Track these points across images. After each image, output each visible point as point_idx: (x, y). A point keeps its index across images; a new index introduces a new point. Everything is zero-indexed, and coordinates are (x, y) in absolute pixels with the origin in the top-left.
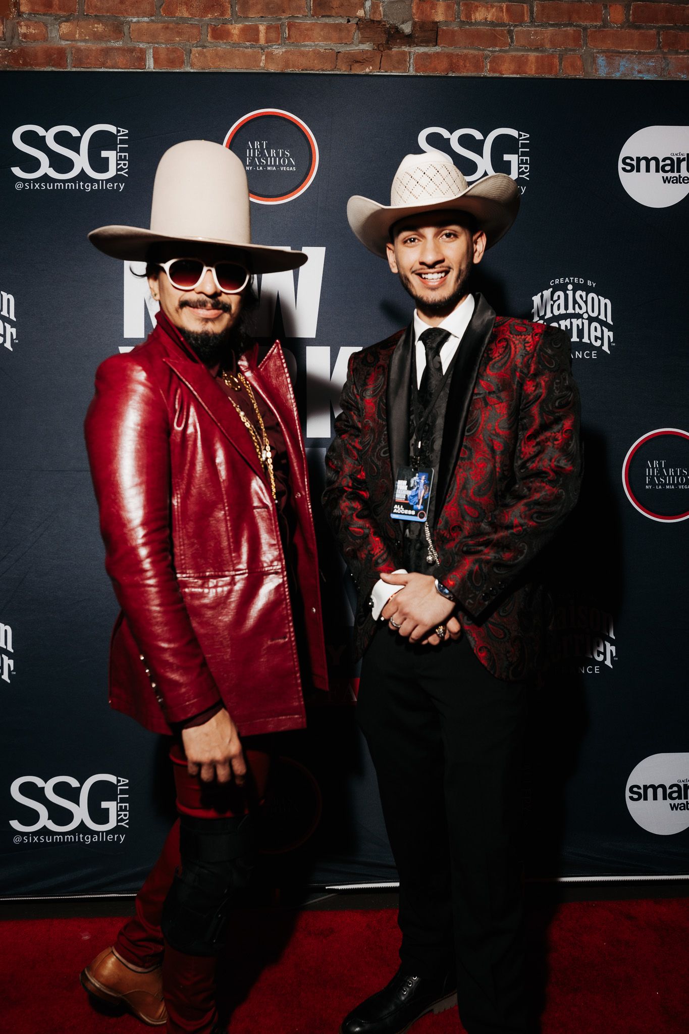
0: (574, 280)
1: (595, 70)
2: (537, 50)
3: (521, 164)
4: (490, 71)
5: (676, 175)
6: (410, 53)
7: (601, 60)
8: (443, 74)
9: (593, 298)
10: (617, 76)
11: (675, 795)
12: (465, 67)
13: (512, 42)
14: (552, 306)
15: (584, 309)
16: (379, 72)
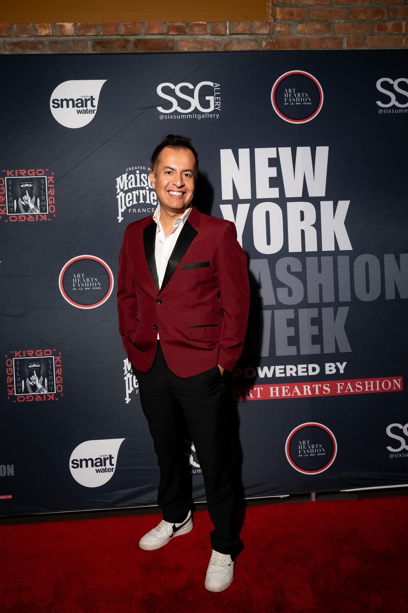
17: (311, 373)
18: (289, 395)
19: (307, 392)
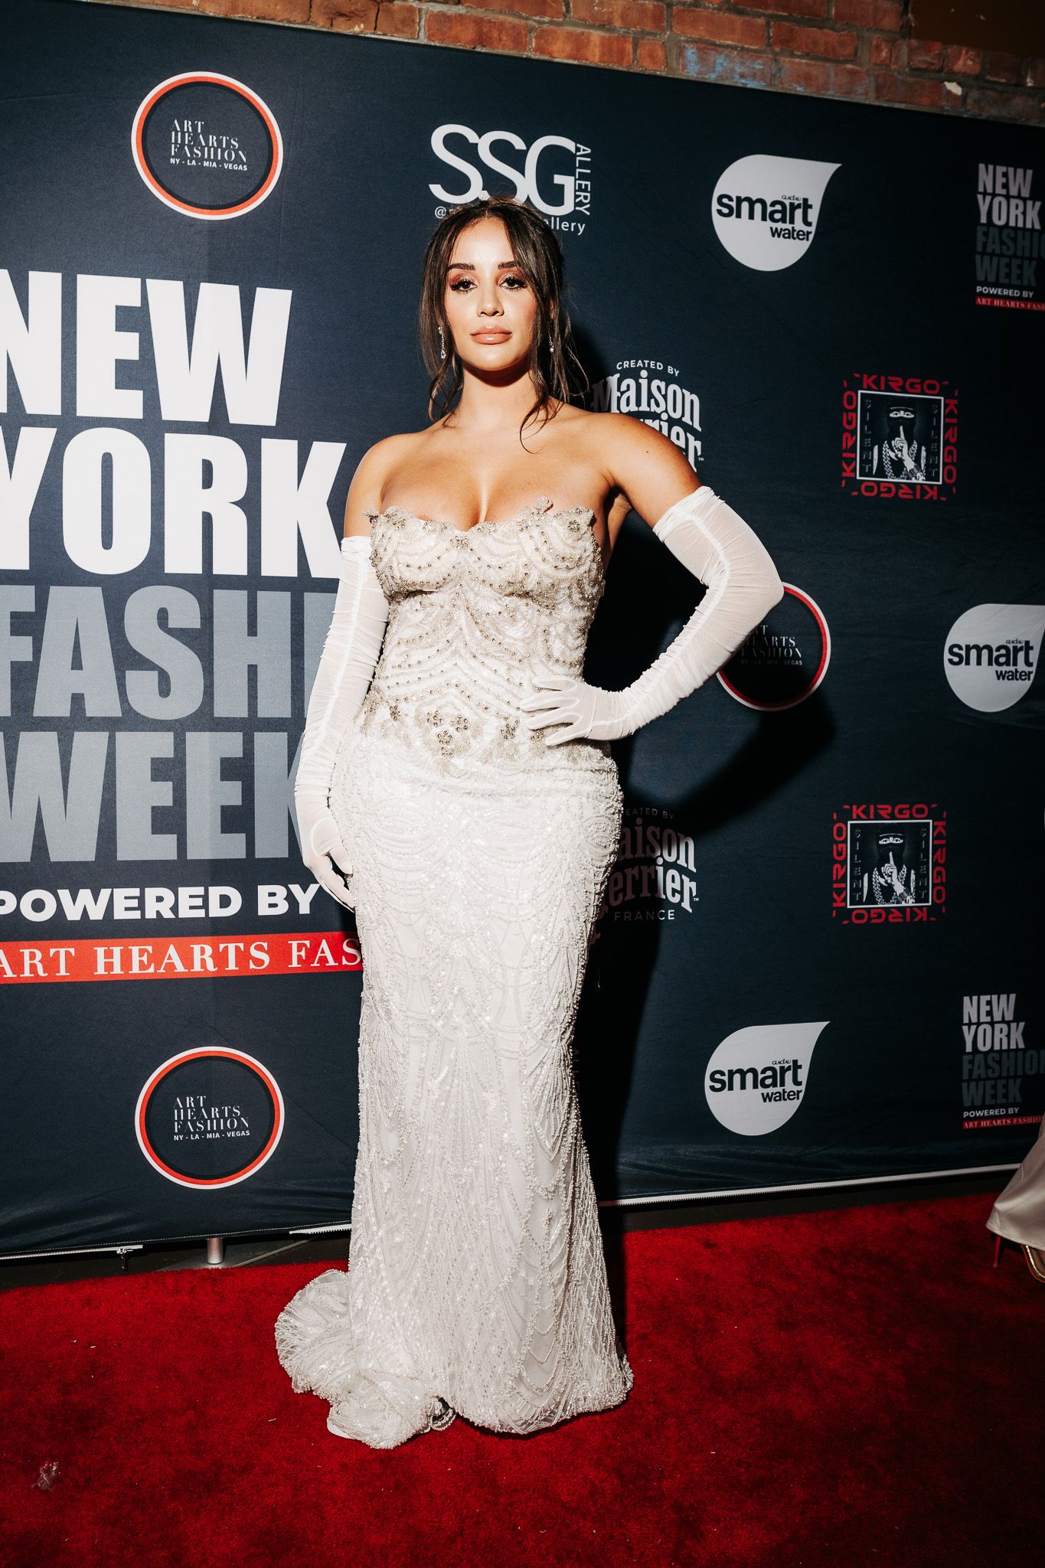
0: (649, 364)
1: (683, 65)
2: (602, 27)
3: (578, 191)
4: (536, 50)
5: (789, 226)
6: (420, 10)
7: (691, 53)
8: (468, 47)
9: (675, 392)
10: (711, 78)
11: (768, 1082)
12: (500, 40)
13: (568, 11)
14: (619, 399)
15: (662, 408)
16: (374, 34)
17: (216, 911)
18: (151, 970)
19: (203, 962)
